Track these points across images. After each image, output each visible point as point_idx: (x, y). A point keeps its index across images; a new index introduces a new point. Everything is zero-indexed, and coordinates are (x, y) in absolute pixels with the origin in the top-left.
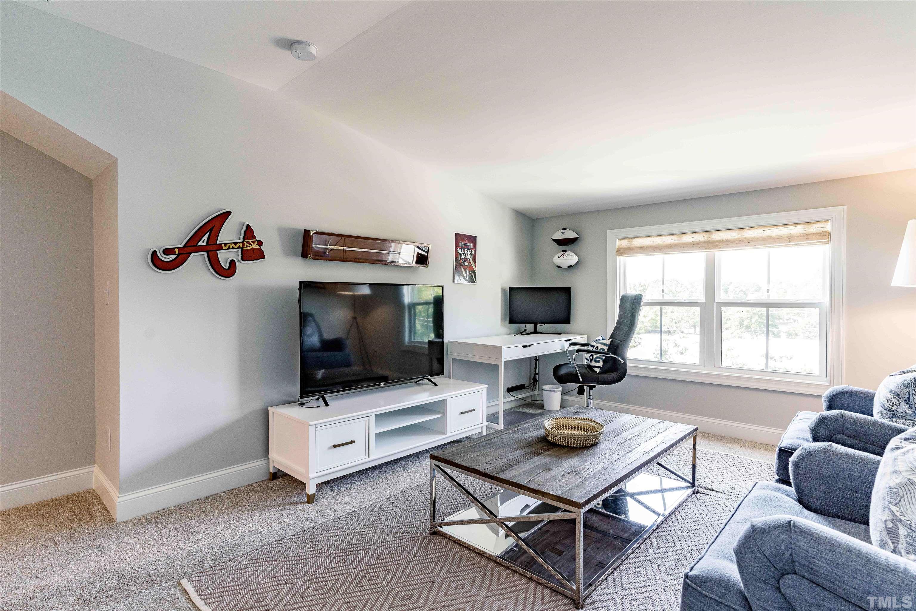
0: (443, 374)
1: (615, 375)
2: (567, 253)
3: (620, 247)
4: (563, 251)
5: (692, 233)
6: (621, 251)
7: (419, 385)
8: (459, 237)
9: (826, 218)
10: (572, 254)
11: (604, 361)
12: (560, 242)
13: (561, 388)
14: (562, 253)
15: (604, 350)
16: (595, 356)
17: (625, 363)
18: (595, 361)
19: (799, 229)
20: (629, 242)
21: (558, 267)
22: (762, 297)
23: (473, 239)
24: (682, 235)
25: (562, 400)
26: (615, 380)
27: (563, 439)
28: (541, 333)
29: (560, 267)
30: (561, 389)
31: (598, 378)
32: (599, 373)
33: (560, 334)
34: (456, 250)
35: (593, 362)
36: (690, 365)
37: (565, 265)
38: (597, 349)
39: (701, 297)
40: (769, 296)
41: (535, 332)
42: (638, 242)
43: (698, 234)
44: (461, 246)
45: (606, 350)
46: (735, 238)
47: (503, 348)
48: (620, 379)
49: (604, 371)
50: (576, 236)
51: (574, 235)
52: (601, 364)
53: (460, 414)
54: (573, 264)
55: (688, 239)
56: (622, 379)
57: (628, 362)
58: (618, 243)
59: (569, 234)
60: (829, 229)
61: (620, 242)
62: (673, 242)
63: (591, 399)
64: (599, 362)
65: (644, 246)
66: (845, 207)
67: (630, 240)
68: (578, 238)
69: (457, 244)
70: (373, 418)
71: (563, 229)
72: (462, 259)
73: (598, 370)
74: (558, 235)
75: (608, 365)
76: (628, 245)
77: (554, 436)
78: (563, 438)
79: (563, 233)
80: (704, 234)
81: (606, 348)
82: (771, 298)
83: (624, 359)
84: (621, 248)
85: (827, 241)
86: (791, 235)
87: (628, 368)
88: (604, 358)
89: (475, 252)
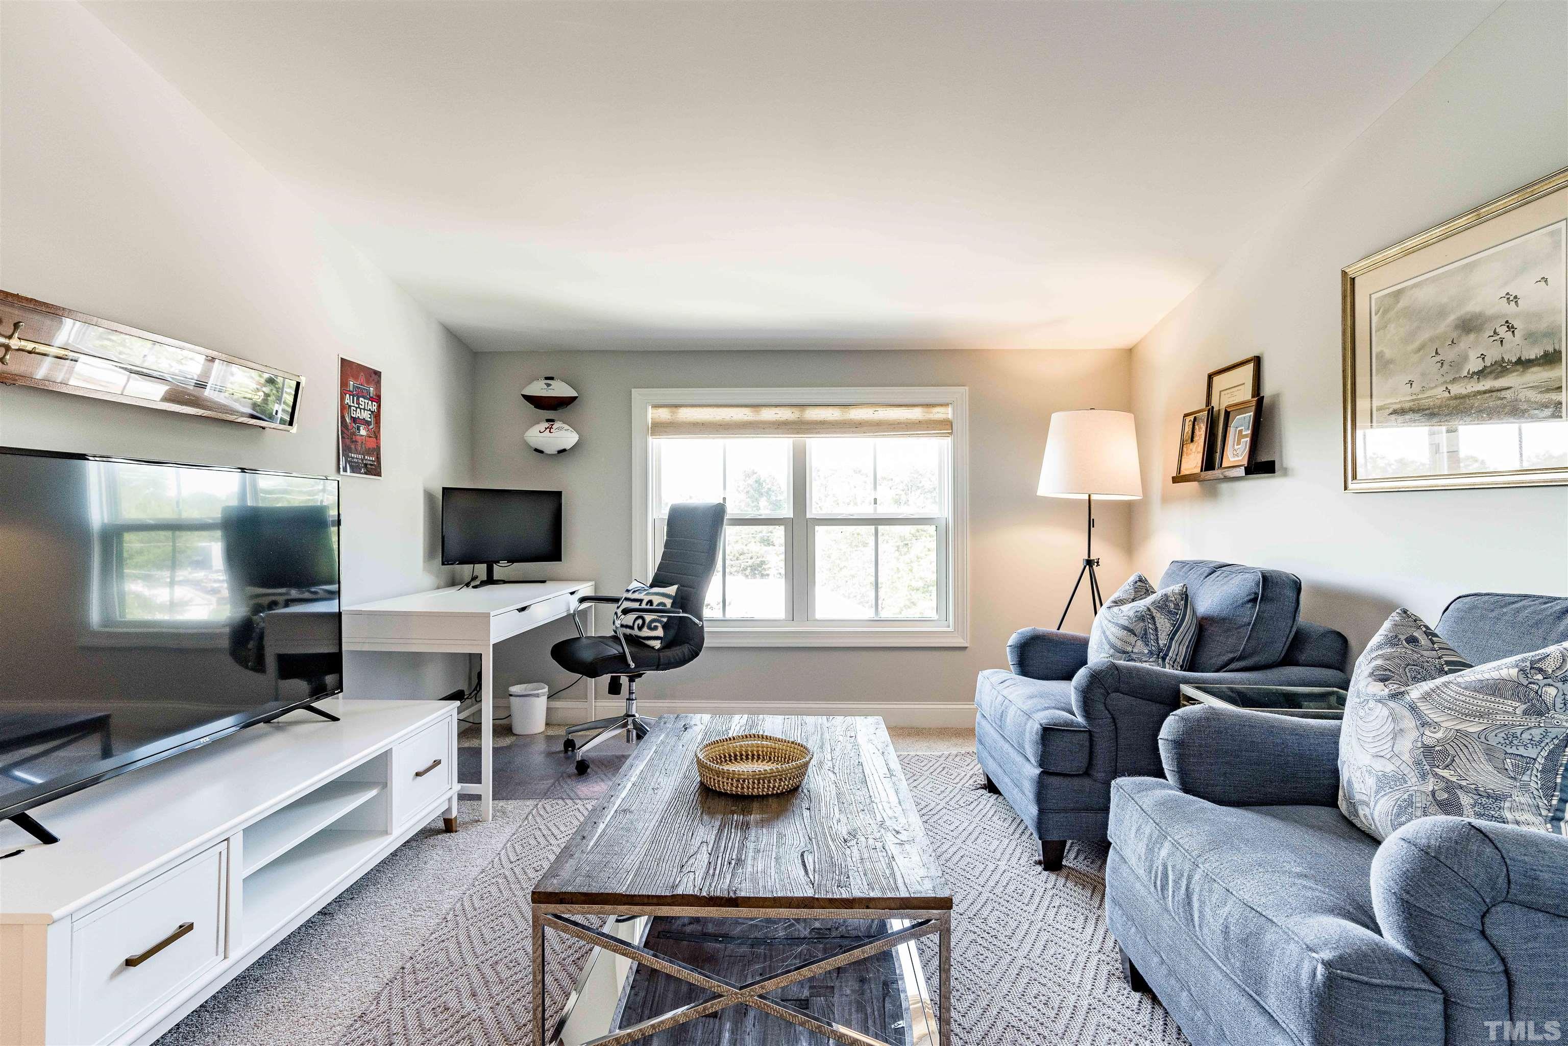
0: (342, 691)
1: (685, 649)
2: (557, 425)
3: (657, 420)
4: (548, 421)
5: (776, 406)
6: (659, 428)
7: (280, 728)
8: (348, 368)
9: (947, 401)
10: (566, 427)
11: (665, 627)
12: (538, 402)
13: (547, 687)
14: (547, 425)
15: (665, 605)
16: (648, 617)
17: (702, 626)
18: (650, 628)
19: (916, 414)
20: (671, 412)
21: (536, 450)
22: (867, 510)
23: (375, 376)
24: (760, 408)
25: (549, 709)
26: (687, 657)
27: (759, 783)
28: (504, 582)
29: (541, 452)
30: (546, 690)
31: (659, 659)
32: (659, 650)
33: (544, 582)
34: (342, 399)
35: (645, 629)
36: (747, 620)
37: (551, 449)
38: (651, 605)
39: (787, 511)
40: (875, 509)
41: (490, 580)
42: (687, 414)
43: (786, 408)
44: (351, 389)
45: (669, 606)
46: (837, 419)
47: (491, 615)
48: (695, 654)
49: (668, 644)
50: (573, 394)
51: (569, 392)
52: (660, 632)
53: (414, 779)
54: (568, 447)
55: (768, 415)
56: (697, 655)
57: (705, 624)
58: (652, 414)
59: (561, 389)
60: (950, 416)
61: (655, 411)
62: (746, 418)
63: (633, 700)
64: (656, 628)
65: (698, 421)
66: (967, 388)
67: (674, 409)
68: (577, 397)
69: (344, 384)
70: (237, 842)
71: (547, 378)
72: (354, 420)
73: (657, 644)
74: (538, 389)
75: (672, 632)
76: (670, 417)
77: (738, 781)
78: (759, 780)
79: (548, 385)
80: (794, 409)
81: (668, 602)
82: (878, 511)
83: (700, 619)
84: (658, 423)
85: (949, 433)
86: (909, 421)
87: (706, 636)
88: (665, 620)
89: (379, 407)
